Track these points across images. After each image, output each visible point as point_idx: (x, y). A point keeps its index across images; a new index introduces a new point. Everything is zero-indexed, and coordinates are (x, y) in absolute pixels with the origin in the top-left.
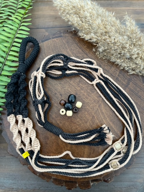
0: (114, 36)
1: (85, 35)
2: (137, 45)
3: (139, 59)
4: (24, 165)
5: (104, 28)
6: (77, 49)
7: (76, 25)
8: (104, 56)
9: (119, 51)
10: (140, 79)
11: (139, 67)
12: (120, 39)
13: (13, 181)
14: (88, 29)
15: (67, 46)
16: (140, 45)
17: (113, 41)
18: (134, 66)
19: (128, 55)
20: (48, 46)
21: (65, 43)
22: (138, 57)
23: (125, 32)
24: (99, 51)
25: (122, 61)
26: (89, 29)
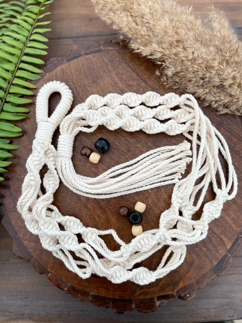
0: (192, 48)
1: (142, 48)
2: (232, 63)
3: (236, 87)
4: (41, 274)
5: (174, 34)
6: (128, 73)
7: (126, 30)
8: (174, 84)
9: (201, 74)
10: (238, 123)
11: (236, 100)
12: (202, 53)
13: (22, 301)
14: (147, 37)
15: (110, 67)
16: (237, 63)
17: (191, 57)
18: (226, 101)
19: (217, 81)
20: (78, 67)
21: (106, 62)
22: (233, 84)
23: (210, 41)
24: (166, 75)
25: (207, 91)
26: (149, 36)
